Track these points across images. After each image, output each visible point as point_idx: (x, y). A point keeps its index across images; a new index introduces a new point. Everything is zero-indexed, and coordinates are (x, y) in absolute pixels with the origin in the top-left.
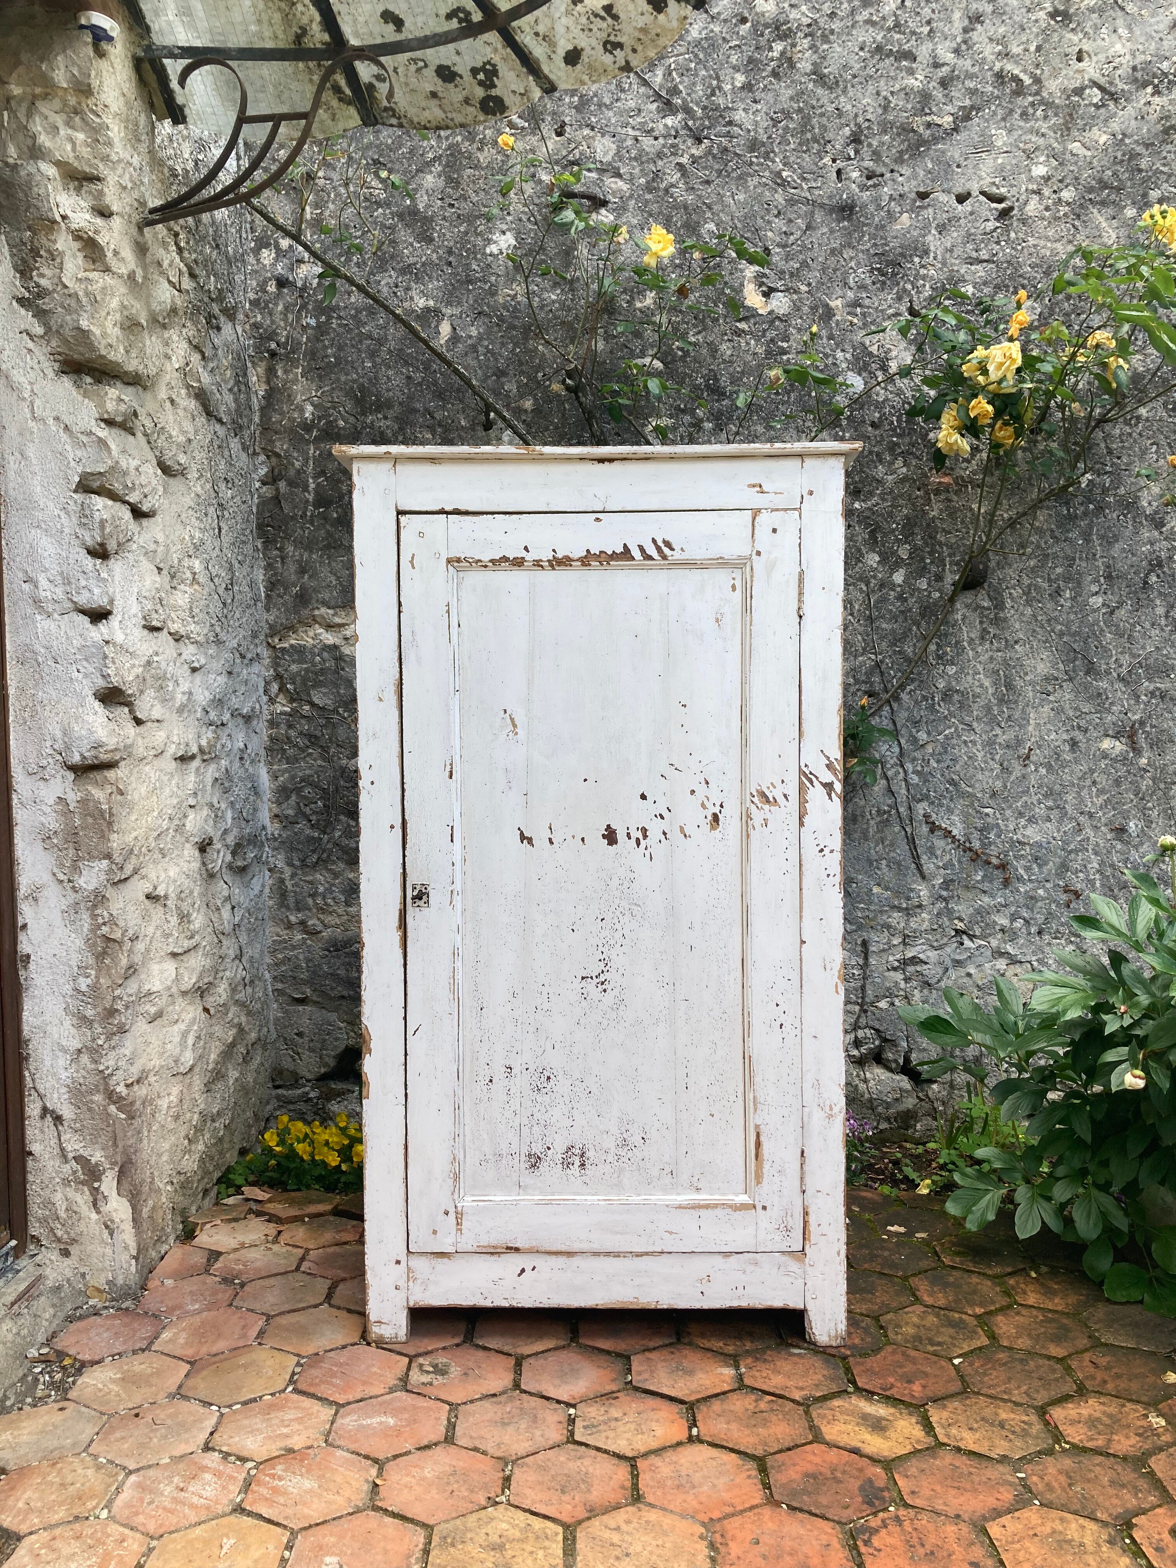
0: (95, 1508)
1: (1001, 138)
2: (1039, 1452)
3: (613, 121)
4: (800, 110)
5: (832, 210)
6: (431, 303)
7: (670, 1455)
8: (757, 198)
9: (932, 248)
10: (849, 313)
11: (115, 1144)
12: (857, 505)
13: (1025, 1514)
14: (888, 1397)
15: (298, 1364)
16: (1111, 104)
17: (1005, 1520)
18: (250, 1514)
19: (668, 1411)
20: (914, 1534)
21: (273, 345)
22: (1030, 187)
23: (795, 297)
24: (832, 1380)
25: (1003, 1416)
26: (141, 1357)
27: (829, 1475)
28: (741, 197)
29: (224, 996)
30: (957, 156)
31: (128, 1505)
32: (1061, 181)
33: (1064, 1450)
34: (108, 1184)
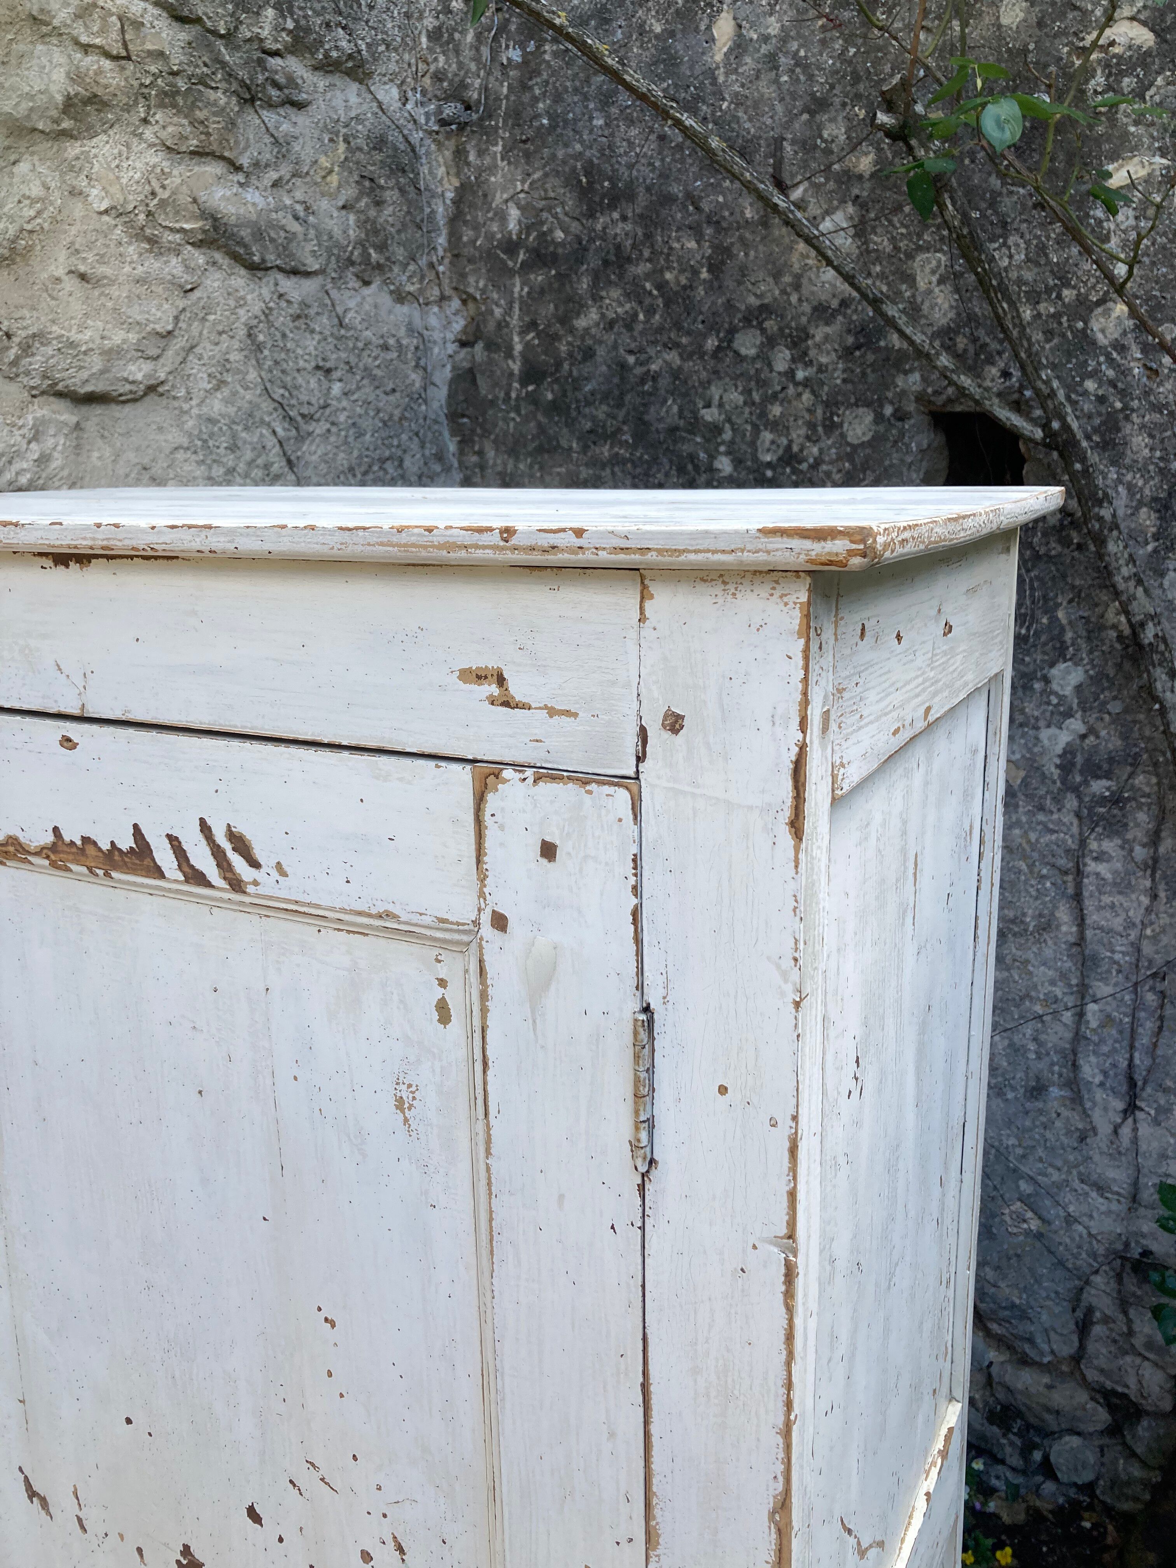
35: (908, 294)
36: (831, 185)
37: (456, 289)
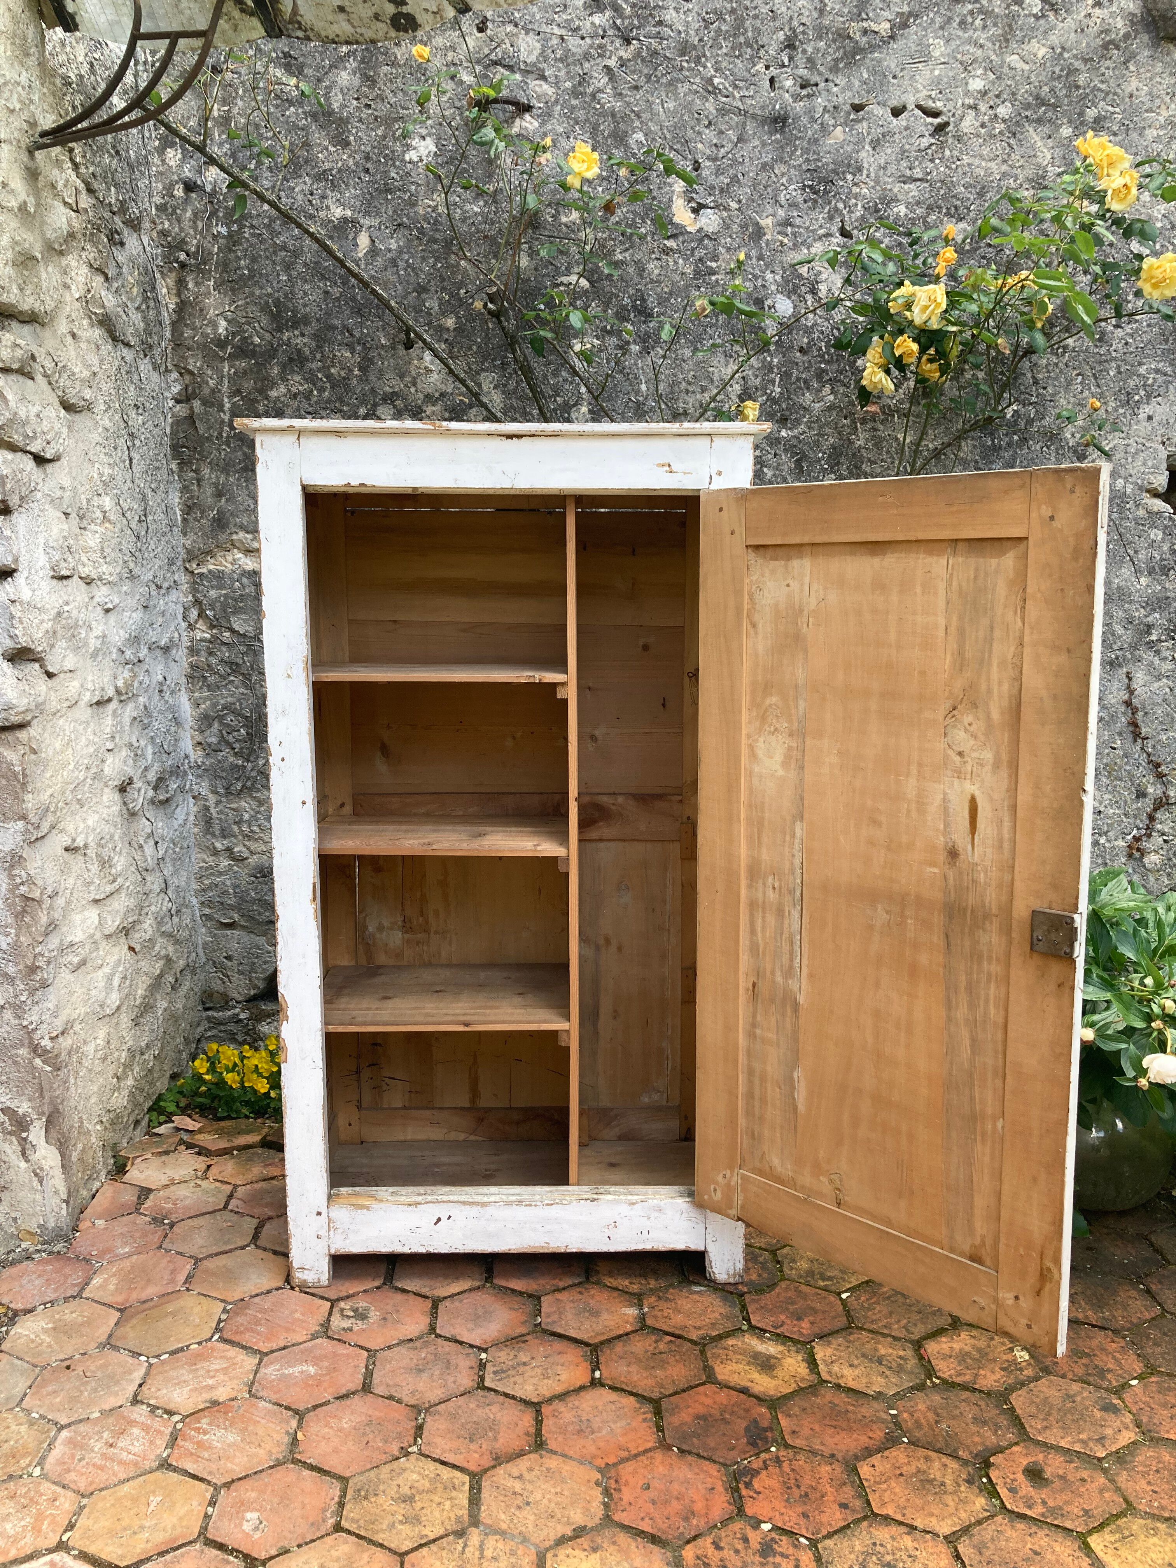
0: (28, 1466)
1: (939, 49)
2: (912, 1388)
3: (538, 17)
4: (733, 11)
5: (764, 121)
6: (349, 213)
7: (573, 1400)
8: (688, 107)
9: (866, 165)
10: (779, 233)
11: (41, 1095)
12: (784, 433)
13: (893, 1453)
14: (778, 1335)
15: (225, 1311)
16: (1051, 14)
17: (876, 1459)
18: (175, 1470)
19: (573, 1354)
20: (792, 1476)
21: (183, 256)
22: (967, 101)
23: (725, 214)
24: (728, 1318)
25: (883, 1351)
26: (73, 1304)
27: (718, 1416)
28: (671, 105)
29: (150, 932)
30: (893, 66)
31: (60, 1462)
32: (998, 96)
33: (934, 1385)
34: (36, 1134)
37: (176, 365)
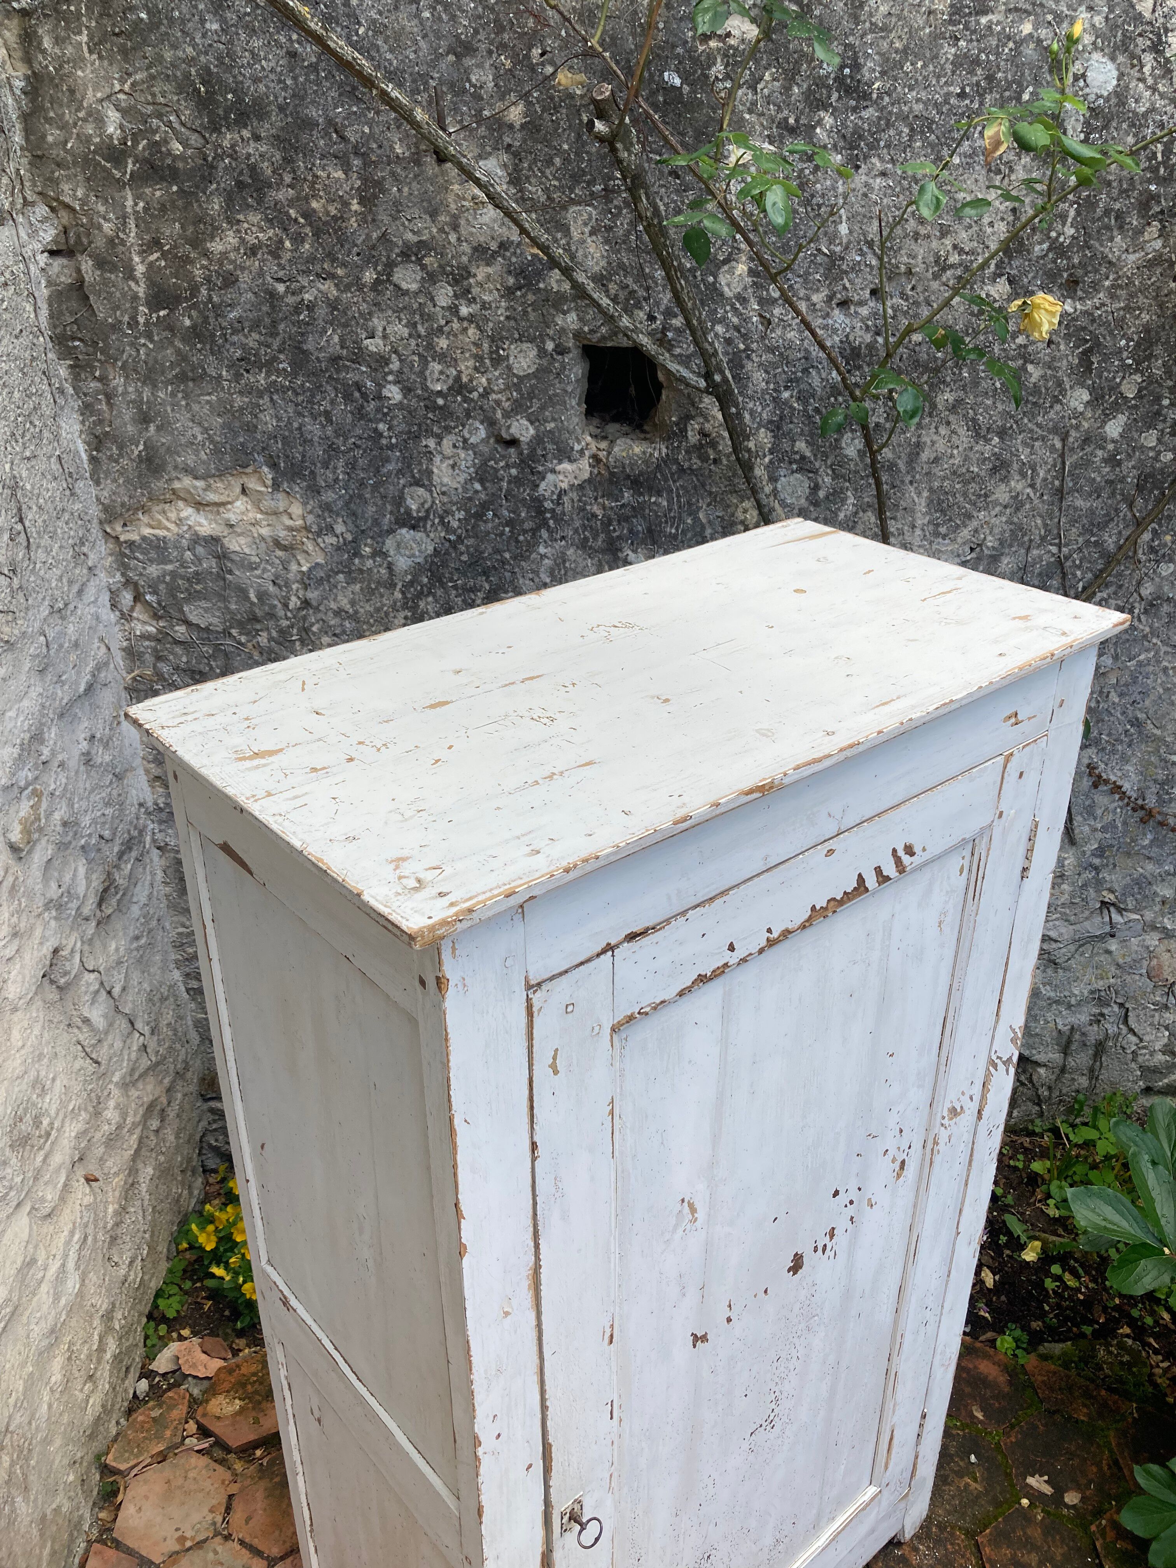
35: (563, 242)
36: (482, 131)
37: (40, 193)
